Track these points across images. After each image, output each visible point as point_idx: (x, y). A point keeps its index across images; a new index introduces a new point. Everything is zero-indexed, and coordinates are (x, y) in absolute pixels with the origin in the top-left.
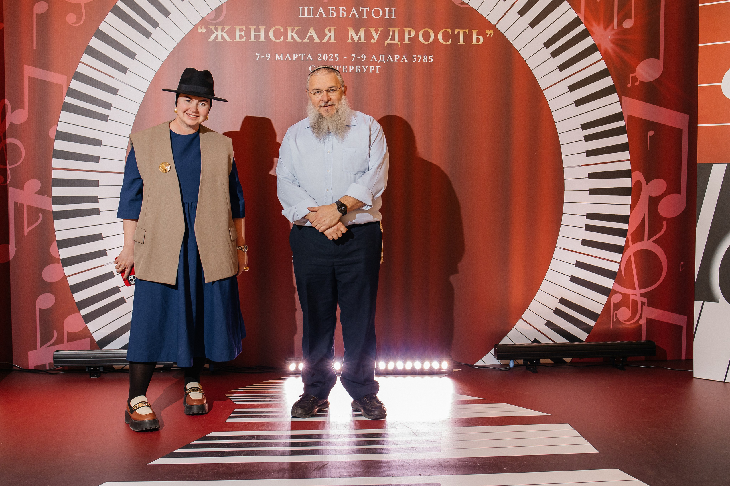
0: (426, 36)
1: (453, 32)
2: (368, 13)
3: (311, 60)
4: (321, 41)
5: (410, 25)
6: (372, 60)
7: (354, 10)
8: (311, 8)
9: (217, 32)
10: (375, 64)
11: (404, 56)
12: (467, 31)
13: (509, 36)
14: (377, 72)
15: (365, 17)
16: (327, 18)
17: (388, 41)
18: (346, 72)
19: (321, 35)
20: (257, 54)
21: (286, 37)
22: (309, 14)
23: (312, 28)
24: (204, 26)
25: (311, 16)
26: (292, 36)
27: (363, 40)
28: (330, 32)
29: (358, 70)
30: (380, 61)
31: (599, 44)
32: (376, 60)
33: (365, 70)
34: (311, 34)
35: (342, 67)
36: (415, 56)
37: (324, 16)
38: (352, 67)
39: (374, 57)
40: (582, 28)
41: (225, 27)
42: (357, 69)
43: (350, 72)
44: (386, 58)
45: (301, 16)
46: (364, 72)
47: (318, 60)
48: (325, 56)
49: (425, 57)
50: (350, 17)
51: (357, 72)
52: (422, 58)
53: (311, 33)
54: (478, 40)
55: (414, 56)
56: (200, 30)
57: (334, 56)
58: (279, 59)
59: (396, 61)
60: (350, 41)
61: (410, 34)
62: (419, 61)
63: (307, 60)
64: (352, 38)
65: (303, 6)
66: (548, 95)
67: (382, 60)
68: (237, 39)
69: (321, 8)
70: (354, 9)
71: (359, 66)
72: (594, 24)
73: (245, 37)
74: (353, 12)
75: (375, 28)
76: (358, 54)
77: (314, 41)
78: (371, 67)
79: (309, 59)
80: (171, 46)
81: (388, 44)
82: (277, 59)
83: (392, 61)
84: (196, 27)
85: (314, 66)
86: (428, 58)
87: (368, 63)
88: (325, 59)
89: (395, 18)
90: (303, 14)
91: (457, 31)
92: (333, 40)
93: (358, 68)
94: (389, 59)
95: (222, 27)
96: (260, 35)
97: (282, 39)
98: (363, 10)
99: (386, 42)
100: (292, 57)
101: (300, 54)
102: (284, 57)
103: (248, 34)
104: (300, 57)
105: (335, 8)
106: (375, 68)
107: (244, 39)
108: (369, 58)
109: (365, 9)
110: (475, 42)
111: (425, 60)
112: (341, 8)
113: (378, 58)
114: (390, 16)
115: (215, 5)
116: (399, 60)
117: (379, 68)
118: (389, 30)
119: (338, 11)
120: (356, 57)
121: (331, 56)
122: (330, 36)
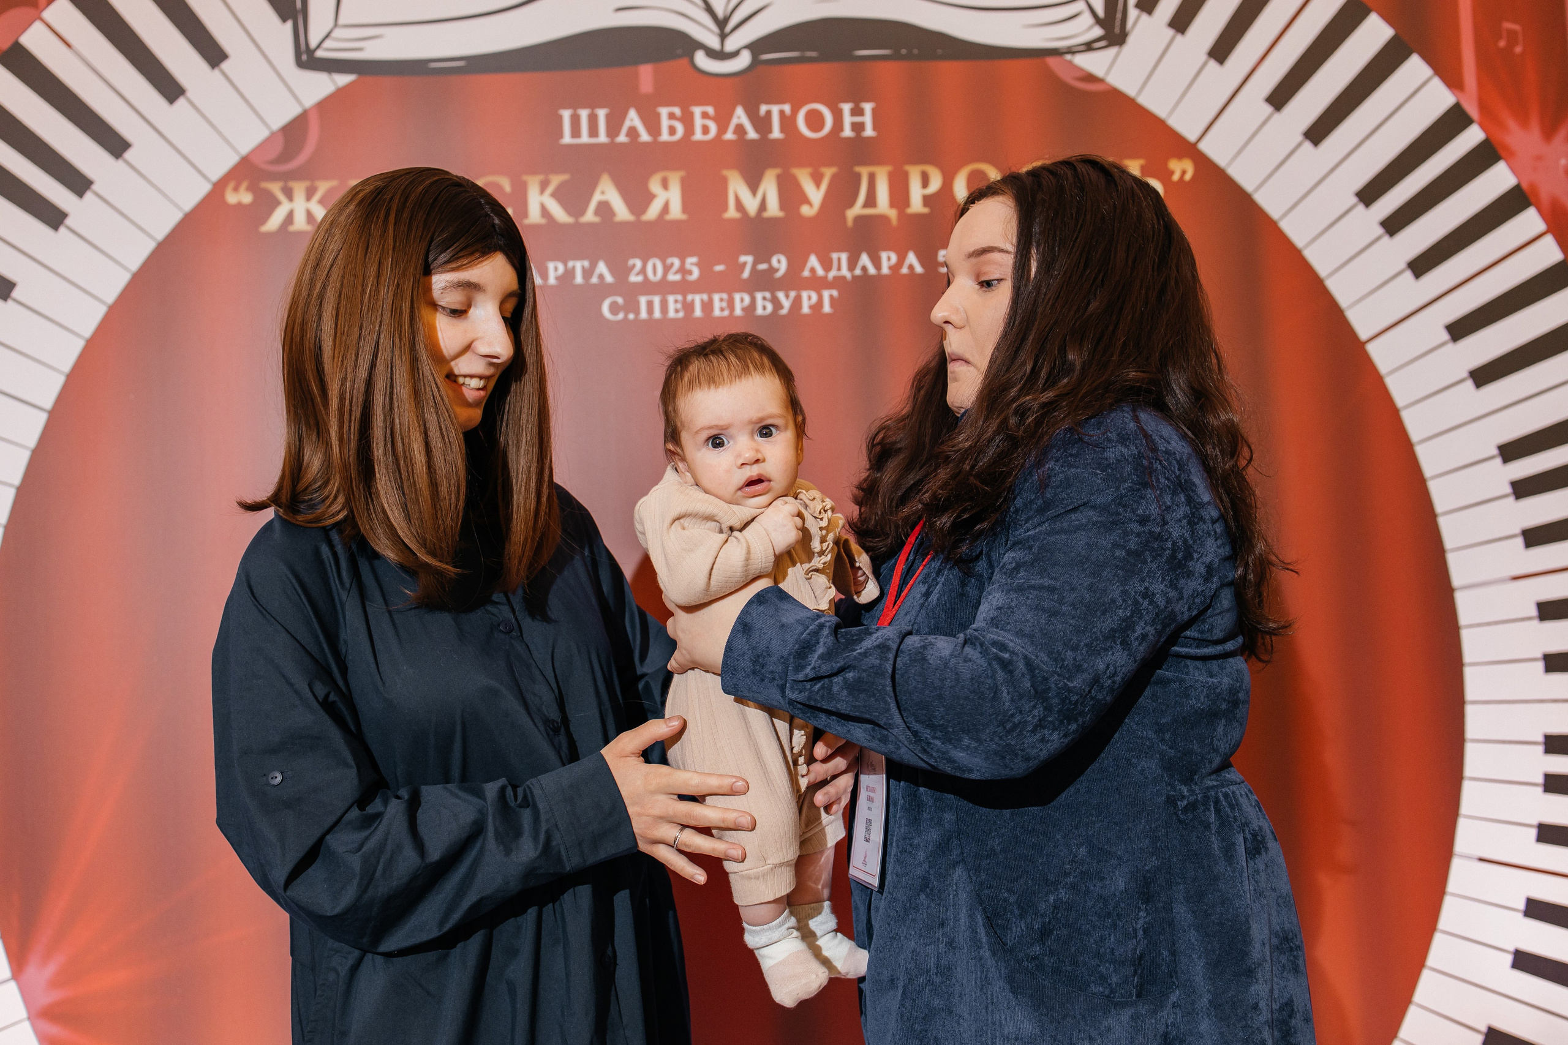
2: (788, 123)
3: (609, 279)
4: (638, 218)
5: (924, 154)
6: (806, 273)
7: (740, 116)
8: (602, 112)
9: (290, 198)
10: (818, 284)
11: (911, 255)
13: (1244, 176)
14: (827, 309)
15: (776, 134)
16: (656, 143)
17: (857, 210)
18: (726, 313)
19: (639, 199)
21: (522, 210)
22: (593, 131)
23: (605, 175)
24: (246, 183)
25: (602, 138)
27: (774, 208)
28: (665, 185)
29: (762, 306)
30: (833, 273)
31: (1532, 186)
32: (820, 273)
33: (787, 304)
34: (603, 198)
35: (711, 300)
37: (645, 137)
38: (741, 300)
39: (813, 261)
40: (1472, 137)
41: (316, 184)
42: (760, 303)
43: (738, 312)
44: (852, 266)
45: (567, 139)
46: (784, 311)
47: (632, 279)
48: (654, 265)
50: (729, 136)
51: (760, 311)
53: (603, 193)
56: (232, 198)
57: (683, 263)
59: (885, 270)
61: (925, 183)
63: (594, 280)
64: (739, 206)
65: (575, 106)
66: (1382, 355)
67: (839, 269)
69: (632, 113)
70: (739, 110)
71: (768, 295)
72: (1512, 124)
74: (739, 121)
75: (810, 170)
76: (763, 256)
77: (616, 219)
78: (805, 294)
79: (601, 277)
80: (137, 252)
81: (859, 219)
83: (872, 270)
84: (219, 187)
85: (620, 300)
87: (793, 281)
88: (655, 274)
89: (874, 134)
90: (576, 133)
92: (676, 211)
93: (764, 298)
94: (864, 268)
95: (309, 184)
98: (769, 113)
99: (851, 214)
100: (544, 274)
104: (570, 274)
105: (677, 110)
106: (820, 298)
108: (797, 264)
109: (775, 108)
112: (697, 111)
113: (827, 265)
114: (858, 127)
115: (283, 113)
116: (896, 268)
117: (831, 297)
118: (858, 177)
119: (688, 120)
120: (754, 264)
121: (672, 264)
122: (668, 200)
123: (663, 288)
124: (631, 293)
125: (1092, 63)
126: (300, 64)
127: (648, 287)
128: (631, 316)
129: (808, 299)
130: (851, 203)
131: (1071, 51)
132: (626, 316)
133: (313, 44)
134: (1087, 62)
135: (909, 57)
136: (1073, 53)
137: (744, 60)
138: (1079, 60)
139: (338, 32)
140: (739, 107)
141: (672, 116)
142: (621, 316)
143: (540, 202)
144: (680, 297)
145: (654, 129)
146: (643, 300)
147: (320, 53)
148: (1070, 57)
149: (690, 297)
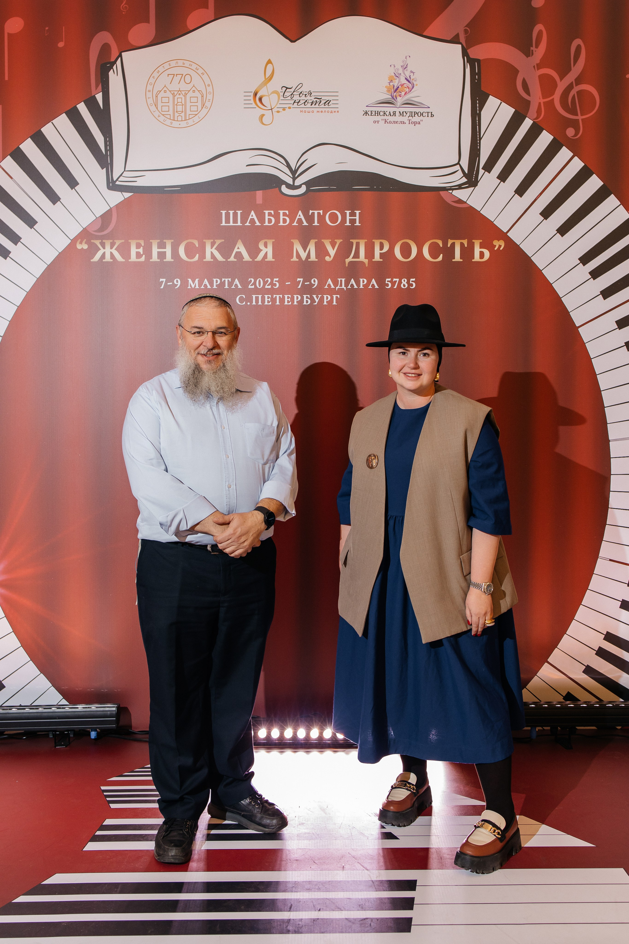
0: (406, 251)
1: (445, 243)
2: (321, 218)
3: (240, 287)
4: (253, 260)
5: (382, 235)
6: (326, 287)
7: (300, 215)
8: (239, 212)
9: (104, 248)
10: (331, 292)
11: (373, 280)
12: (465, 242)
13: (528, 248)
14: (335, 303)
15: (316, 224)
16: (262, 226)
17: (350, 259)
18: (290, 303)
19: (254, 251)
20: (161, 280)
21: (203, 255)
22: (235, 221)
23: (240, 241)
24: (85, 240)
25: (239, 224)
26: (212, 254)
27: (313, 257)
28: (266, 246)
29: (306, 301)
30: (338, 287)
32: (333, 287)
33: (317, 301)
34: (238, 250)
35: (284, 297)
36: (390, 279)
37: (258, 224)
38: (297, 298)
39: (330, 281)
41: (115, 241)
42: (305, 299)
43: (295, 303)
44: (346, 285)
45: (224, 224)
46: (316, 304)
47: (250, 287)
48: (260, 281)
49: (404, 281)
50: (295, 224)
51: (305, 303)
52: (400, 282)
53: (238, 248)
54: (482, 255)
55: (387, 280)
56: (79, 247)
57: (272, 281)
58: (193, 286)
59: (361, 287)
60: (295, 259)
61: (382, 248)
62: (395, 287)
63: (233, 287)
64: (298, 255)
65: (227, 210)
66: (585, 333)
67: (341, 285)
68: (133, 257)
69: (253, 213)
70: (300, 213)
71: (309, 296)
73: (144, 256)
74: (300, 217)
75: (330, 240)
76: (307, 278)
77: (244, 260)
78: (325, 296)
79: (236, 285)
80: (39, 269)
81: (351, 263)
82: (191, 286)
83: (356, 287)
84: (74, 241)
85: (244, 296)
86: (408, 282)
87: (321, 290)
88: (260, 285)
89: (360, 225)
90: (228, 221)
91: (450, 242)
92: (270, 258)
93: (307, 297)
94: (352, 285)
95: (112, 241)
96: (165, 253)
97: (196, 258)
98: (313, 213)
99: (348, 261)
100: (211, 284)
101: (223, 279)
102: (200, 284)
103: (148, 252)
104: (223, 284)
105: (272, 212)
106: (332, 298)
107: (143, 259)
108: (322, 283)
109: (316, 212)
110: (477, 257)
111: (404, 286)
112: (281, 212)
113: (336, 283)
114: (353, 221)
115: (101, 209)
116: (365, 286)
117: (337, 297)
118: (352, 243)
119: (277, 216)
120: (304, 282)
121: (268, 281)
122: (267, 252)
123: (263, 291)
124: (249, 293)
125: (461, 194)
126: (109, 188)
127: (256, 291)
128: (249, 304)
129: (326, 298)
130: (348, 257)
131: (452, 189)
132: (246, 303)
133: (115, 179)
135: (378, 190)
136: (453, 190)
137: (303, 189)
138: (456, 193)
139: (126, 174)
140: (300, 211)
141: (270, 214)
142: (244, 303)
143: (211, 251)
144: (270, 296)
145: (262, 220)
146: (254, 296)
147: (117, 183)
148: (451, 191)
149: (274, 296)
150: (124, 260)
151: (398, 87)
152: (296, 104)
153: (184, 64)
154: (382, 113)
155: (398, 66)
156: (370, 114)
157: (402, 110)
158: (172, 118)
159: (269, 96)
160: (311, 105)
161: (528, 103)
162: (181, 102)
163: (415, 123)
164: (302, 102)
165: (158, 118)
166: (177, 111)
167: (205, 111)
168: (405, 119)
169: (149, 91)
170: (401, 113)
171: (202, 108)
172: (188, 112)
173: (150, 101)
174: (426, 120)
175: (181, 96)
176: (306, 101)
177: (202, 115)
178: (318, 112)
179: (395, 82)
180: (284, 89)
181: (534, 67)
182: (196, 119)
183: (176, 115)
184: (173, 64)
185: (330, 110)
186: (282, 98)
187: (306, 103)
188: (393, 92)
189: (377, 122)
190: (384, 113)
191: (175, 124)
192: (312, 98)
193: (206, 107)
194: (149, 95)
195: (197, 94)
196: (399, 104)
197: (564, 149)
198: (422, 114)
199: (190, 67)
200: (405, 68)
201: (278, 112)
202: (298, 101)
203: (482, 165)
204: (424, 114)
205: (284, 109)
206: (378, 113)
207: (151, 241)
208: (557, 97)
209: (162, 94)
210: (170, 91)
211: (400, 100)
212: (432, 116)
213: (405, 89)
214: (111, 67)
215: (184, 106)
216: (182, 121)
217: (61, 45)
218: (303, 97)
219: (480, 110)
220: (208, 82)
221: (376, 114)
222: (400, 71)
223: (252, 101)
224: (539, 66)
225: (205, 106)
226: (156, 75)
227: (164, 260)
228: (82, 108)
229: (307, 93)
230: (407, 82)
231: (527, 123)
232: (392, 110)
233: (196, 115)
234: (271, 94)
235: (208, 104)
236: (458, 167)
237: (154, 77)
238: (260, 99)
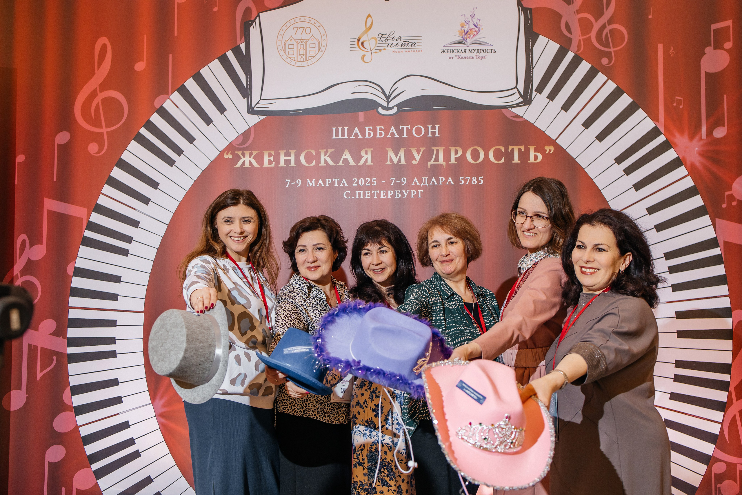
0: (475, 155)
1: (506, 149)
2: (409, 132)
3: (346, 185)
4: (357, 164)
5: (456, 143)
6: (413, 184)
8: (346, 128)
9: (244, 157)
10: (417, 188)
11: (450, 178)
12: (522, 148)
13: (573, 152)
14: (420, 196)
15: (405, 136)
16: (364, 138)
17: (432, 162)
18: (385, 197)
19: (357, 157)
20: (287, 180)
21: (318, 161)
22: (343, 135)
23: (346, 150)
24: (230, 152)
25: (346, 137)
26: (325, 160)
27: (403, 162)
28: (366, 153)
29: (398, 195)
30: (423, 184)
31: (684, 157)
32: (418, 184)
33: (406, 195)
34: (345, 157)
35: (380, 192)
36: (463, 178)
37: (360, 137)
38: (390, 193)
39: (416, 180)
40: (662, 139)
41: (253, 152)
42: (397, 194)
43: (389, 197)
44: (429, 182)
45: (334, 137)
46: (405, 197)
47: (354, 185)
48: (362, 180)
49: (474, 178)
50: (389, 136)
51: (397, 197)
52: (471, 180)
53: (345, 156)
54: (536, 157)
55: (461, 178)
56: (226, 156)
57: (371, 180)
58: (311, 185)
59: (441, 184)
60: (389, 163)
61: (456, 153)
62: (467, 183)
63: (341, 185)
64: (391, 160)
65: (337, 126)
67: (425, 183)
68: (266, 164)
69: (356, 128)
70: (393, 128)
71: (399, 191)
72: (677, 134)
73: (274, 162)
74: (392, 131)
75: (416, 148)
76: (398, 178)
77: (349, 164)
78: (412, 191)
79: (344, 184)
80: (196, 174)
82: (309, 185)
83: (436, 184)
84: (222, 153)
85: (350, 192)
86: (477, 180)
87: (409, 186)
88: (362, 183)
89: (439, 136)
90: (337, 135)
91: (510, 148)
92: (370, 162)
93: (398, 192)
94: (433, 182)
95: (250, 152)
96: (290, 160)
97: (314, 163)
98: (403, 128)
99: (430, 164)
100: (325, 183)
101: (334, 179)
102: (316, 183)
103: (277, 160)
104: (333, 183)
105: (371, 127)
106: (418, 193)
107: (273, 165)
108: (410, 181)
109: (405, 127)
110: (532, 160)
111: (474, 182)
112: (378, 128)
113: (420, 182)
114: (433, 134)
115: (242, 128)
116: (444, 183)
117: (421, 192)
118: (433, 150)
119: (375, 131)
120: (395, 181)
121: (368, 180)
122: (367, 158)
123: (364, 188)
124: (353, 190)
125: (519, 111)
126: (249, 112)
127: (359, 188)
128: (353, 198)
129: (413, 193)
130: (430, 161)
132: (351, 197)
133: (253, 106)
134: (515, 110)
135: (453, 109)
136: (512, 108)
137: (395, 110)
138: (514, 110)
139: (261, 102)
140: (393, 127)
141: (369, 129)
142: (350, 197)
143: (325, 159)
144: (370, 191)
145: (363, 134)
146: (357, 192)
147: (255, 109)
148: (510, 109)
149: (373, 191)
150: (259, 166)
151: (468, 31)
152: (389, 46)
153: (305, 20)
154: (455, 51)
155: (468, 15)
156: (446, 52)
157: (471, 48)
158: (296, 60)
159: (369, 41)
160: (401, 46)
161: (570, 40)
162: (303, 48)
163: (481, 58)
164: (394, 44)
165: (286, 60)
166: (300, 55)
167: (320, 53)
168: (474, 55)
169: (279, 40)
170: (471, 50)
171: (319, 52)
172: (308, 55)
173: (280, 48)
174: (490, 55)
175: (303, 43)
176: (397, 44)
177: (318, 56)
178: (406, 51)
179: (465, 27)
180: (380, 35)
181: (574, 12)
182: (314, 60)
183: (299, 57)
184: (297, 20)
185: (415, 50)
186: (379, 42)
187: (397, 45)
188: (464, 35)
189: (452, 58)
190: (457, 51)
191: (299, 64)
192: (402, 42)
193: (322, 51)
194: (279, 43)
195: (315, 41)
196: (468, 44)
197: (600, 74)
198: (487, 51)
199: (310, 22)
200: (473, 16)
201: (376, 52)
202: (391, 44)
203: (534, 88)
204: (488, 51)
205: (380, 50)
206: (453, 51)
207: (279, 151)
208: (593, 35)
209: (289, 42)
210: (295, 40)
211: (469, 41)
212: (495, 52)
213: (473, 32)
214: (252, 24)
215: (305, 51)
216: (303, 61)
217: (215, 9)
218: (395, 41)
219: (533, 46)
220: (323, 32)
221: (451, 52)
222: (470, 19)
223: (356, 46)
224: (578, 12)
225: (320, 50)
226: (284, 28)
227: (289, 166)
228: (230, 54)
229: (398, 38)
230: (475, 27)
231: (570, 55)
232: (463, 48)
233: (314, 57)
234: (371, 39)
235: (323, 49)
236: (515, 90)
237: (283, 30)
238: (362, 44)
